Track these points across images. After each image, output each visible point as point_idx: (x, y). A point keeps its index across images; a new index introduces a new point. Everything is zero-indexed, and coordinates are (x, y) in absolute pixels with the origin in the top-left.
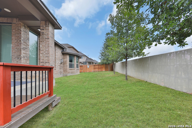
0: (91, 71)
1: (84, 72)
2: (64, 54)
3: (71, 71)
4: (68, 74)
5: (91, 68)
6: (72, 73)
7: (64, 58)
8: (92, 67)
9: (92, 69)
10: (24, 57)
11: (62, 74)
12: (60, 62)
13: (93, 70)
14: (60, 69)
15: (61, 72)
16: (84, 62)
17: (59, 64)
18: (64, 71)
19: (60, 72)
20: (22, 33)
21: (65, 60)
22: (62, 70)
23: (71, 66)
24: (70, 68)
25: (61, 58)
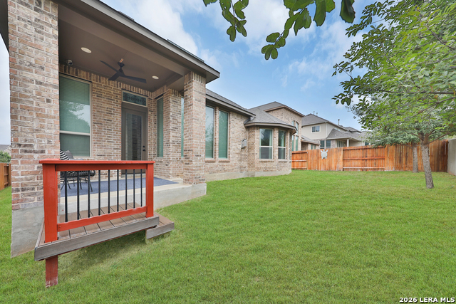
0: (333, 166)
1: (310, 169)
2: (250, 128)
3: (262, 166)
4: (256, 173)
5: (334, 158)
6: (266, 170)
7: (249, 137)
8: (337, 157)
9: (337, 161)
10: (173, 142)
11: (244, 172)
12: (240, 147)
13: (340, 165)
14: (240, 160)
15: (241, 169)
16: (322, 142)
17: (238, 151)
18: (249, 165)
19: (241, 167)
20: (171, 105)
21: (251, 140)
22: (245, 164)
23: (265, 154)
24: (262, 158)
25: (242, 138)
